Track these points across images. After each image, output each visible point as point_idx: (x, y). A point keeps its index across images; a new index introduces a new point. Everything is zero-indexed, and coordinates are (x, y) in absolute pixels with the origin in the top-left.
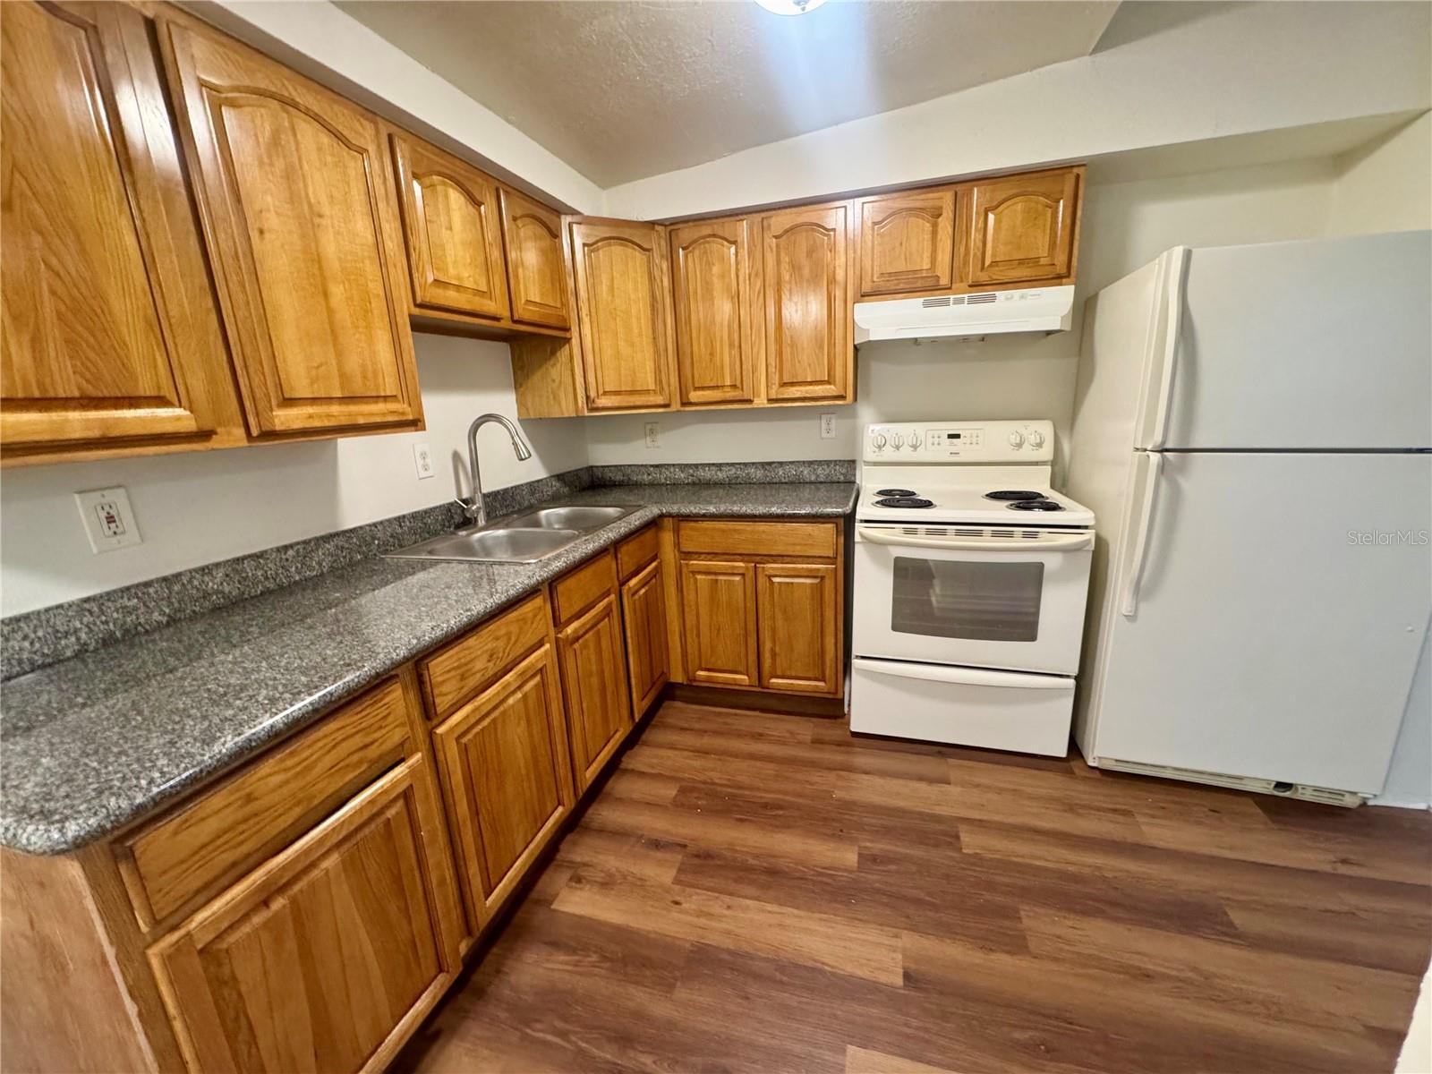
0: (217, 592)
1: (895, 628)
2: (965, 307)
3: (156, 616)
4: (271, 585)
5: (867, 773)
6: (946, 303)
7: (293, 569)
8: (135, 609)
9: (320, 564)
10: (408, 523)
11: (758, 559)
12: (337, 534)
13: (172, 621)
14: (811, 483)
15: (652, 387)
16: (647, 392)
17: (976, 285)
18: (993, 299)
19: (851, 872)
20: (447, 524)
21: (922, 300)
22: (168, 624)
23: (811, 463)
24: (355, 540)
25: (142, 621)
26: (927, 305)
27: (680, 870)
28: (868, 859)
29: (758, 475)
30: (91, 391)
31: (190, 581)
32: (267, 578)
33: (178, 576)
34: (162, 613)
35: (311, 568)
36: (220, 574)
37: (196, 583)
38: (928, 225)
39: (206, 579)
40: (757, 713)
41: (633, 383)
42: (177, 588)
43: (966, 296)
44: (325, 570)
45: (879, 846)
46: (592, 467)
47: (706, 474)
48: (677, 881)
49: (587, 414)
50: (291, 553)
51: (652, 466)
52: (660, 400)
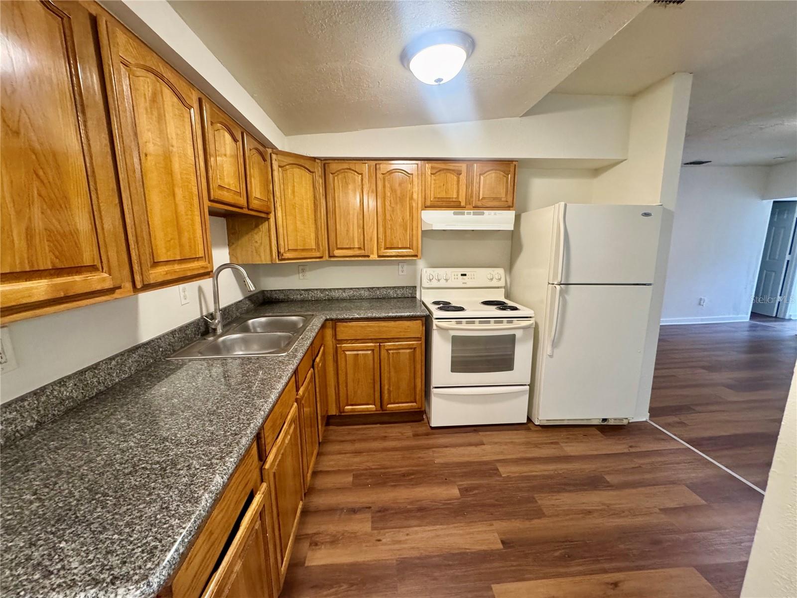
0: (68, 398)
1: (453, 371)
2: (472, 217)
3: (29, 423)
4: (102, 388)
5: (446, 447)
6: (463, 214)
7: (115, 375)
8: (14, 419)
9: (130, 368)
10: (177, 335)
11: (381, 341)
12: (138, 348)
13: (40, 424)
14: (394, 298)
15: (314, 247)
16: (312, 249)
17: (476, 207)
18: (483, 214)
19: (459, 499)
20: (197, 333)
21: (453, 211)
22: (37, 429)
23: (394, 287)
24: (149, 350)
25: (19, 428)
26: (455, 214)
27: (372, 522)
28: (464, 491)
29: (366, 295)
30: (59, 265)
31: (52, 393)
32: (99, 383)
33: (43, 389)
34: (33, 420)
35: (125, 372)
36: (71, 384)
37: (56, 393)
38: (455, 177)
39: (62, 389)
40: (378, 425)
41: (304, 245)
42: (43, 399)
43: (472, 211)
44: (133, 372)
45: (466, 483)
46: (264, 291)
47: (336, 294)
48: (373, 528)
49: (278, 262)
50: (114, 363)
51: (303, 290)
52: (318, 254)
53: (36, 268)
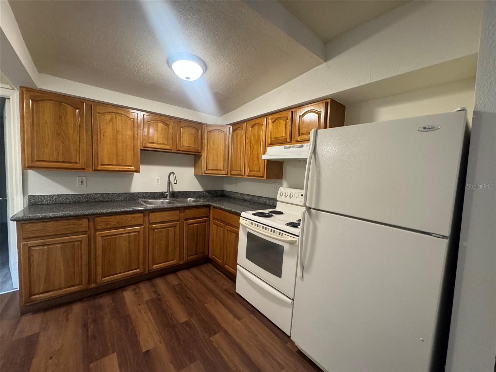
0: (97, 199)
2: (295, 149)
3: (84, 200)
4: (109, 200)
6: (289, 147)
7: (115, 198)
8: (81, 198)
9: (122, 198)
10: (148, 194)
11: (226, 224)
12: (128, 193)
13: (87, 202)
15: (222, 169)
16: (221, 170)
17: (298, 142)
18: (302, 146)
19: (177, 322)
20: (161, 196)
21: (283, 146)
22: (86, 202)
24: (132, 195)
25: (81, 200)
26: (285, 148)
27: (150, 300)
28: (187, 323)
30: (64, 161)
31: (92, 195)
32: (108, 199)
33: (90, 194)
34: (85, 200)
35: (119, 199)
36: (98, 196)
37: (93, 196)
38: (284, 122)
39: (96, 196)
40: (224, 276)
41: (217, 167)
42: (89, 196)
43: (295, 145)
44: (123, 200)
46: (223, 190)
48: (147, 302)
49: (203, 174)
50: (115, 194)
51: (234, 192)
52: (224, 172)
53: (58, 161)
